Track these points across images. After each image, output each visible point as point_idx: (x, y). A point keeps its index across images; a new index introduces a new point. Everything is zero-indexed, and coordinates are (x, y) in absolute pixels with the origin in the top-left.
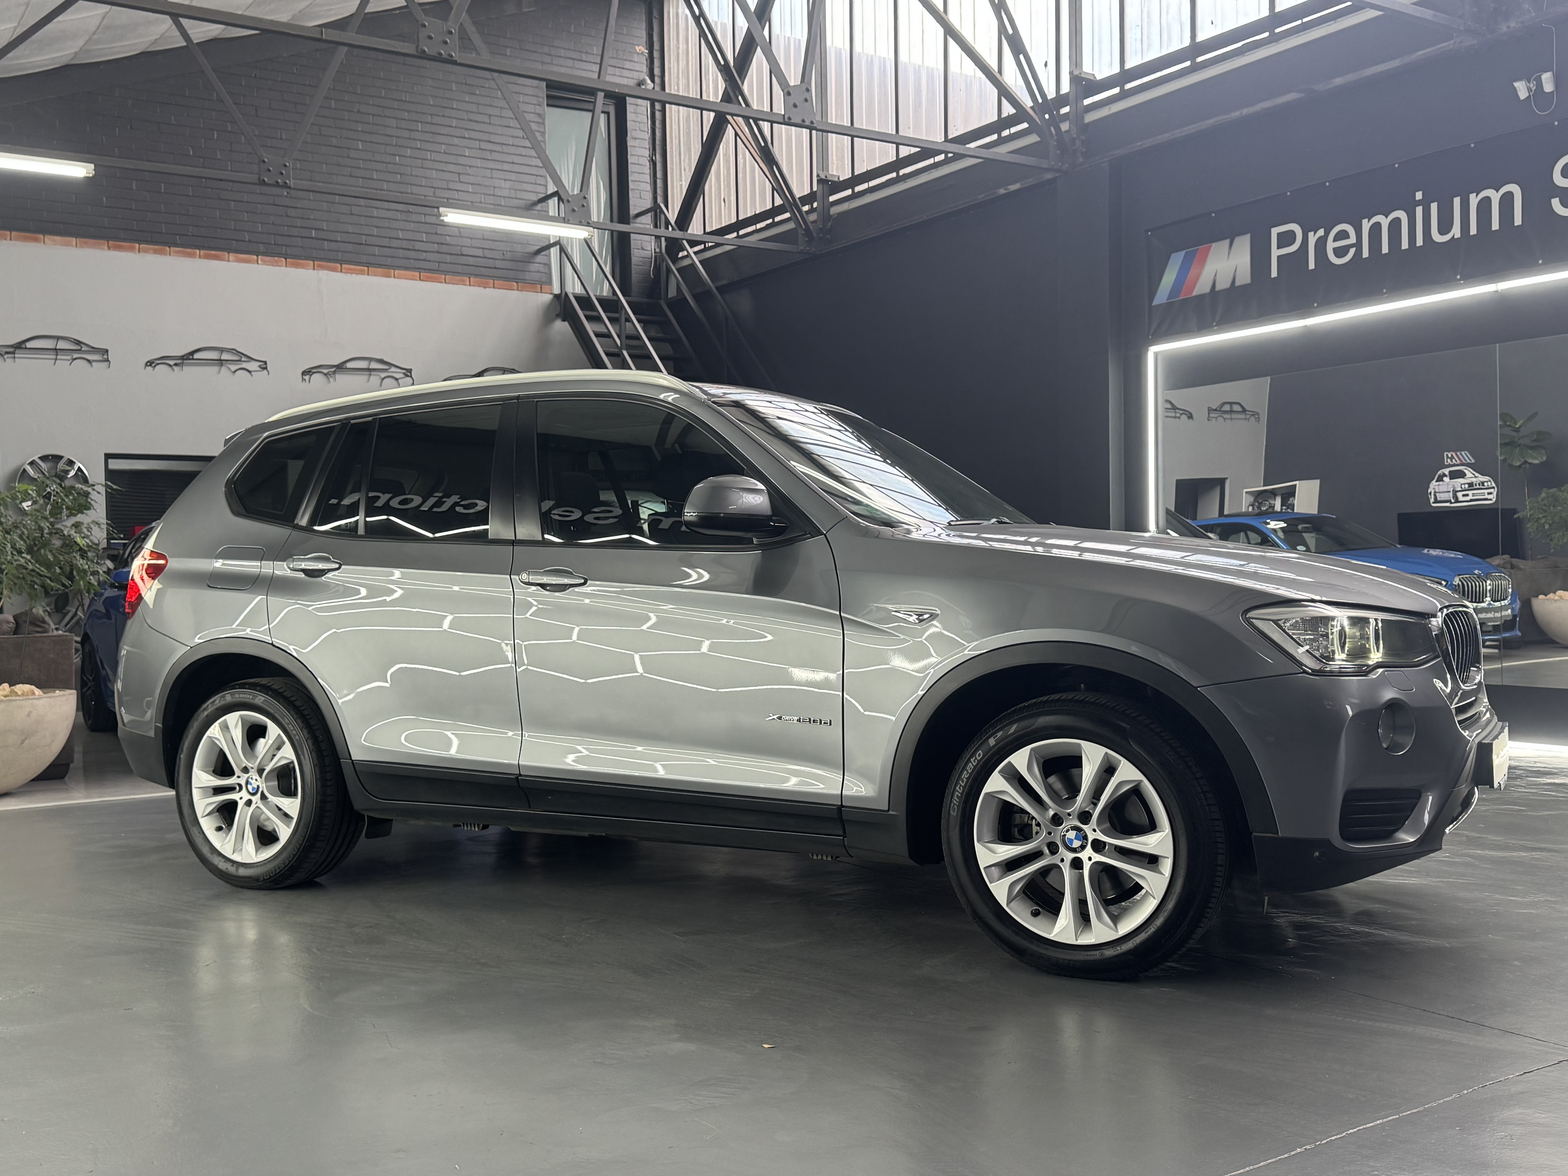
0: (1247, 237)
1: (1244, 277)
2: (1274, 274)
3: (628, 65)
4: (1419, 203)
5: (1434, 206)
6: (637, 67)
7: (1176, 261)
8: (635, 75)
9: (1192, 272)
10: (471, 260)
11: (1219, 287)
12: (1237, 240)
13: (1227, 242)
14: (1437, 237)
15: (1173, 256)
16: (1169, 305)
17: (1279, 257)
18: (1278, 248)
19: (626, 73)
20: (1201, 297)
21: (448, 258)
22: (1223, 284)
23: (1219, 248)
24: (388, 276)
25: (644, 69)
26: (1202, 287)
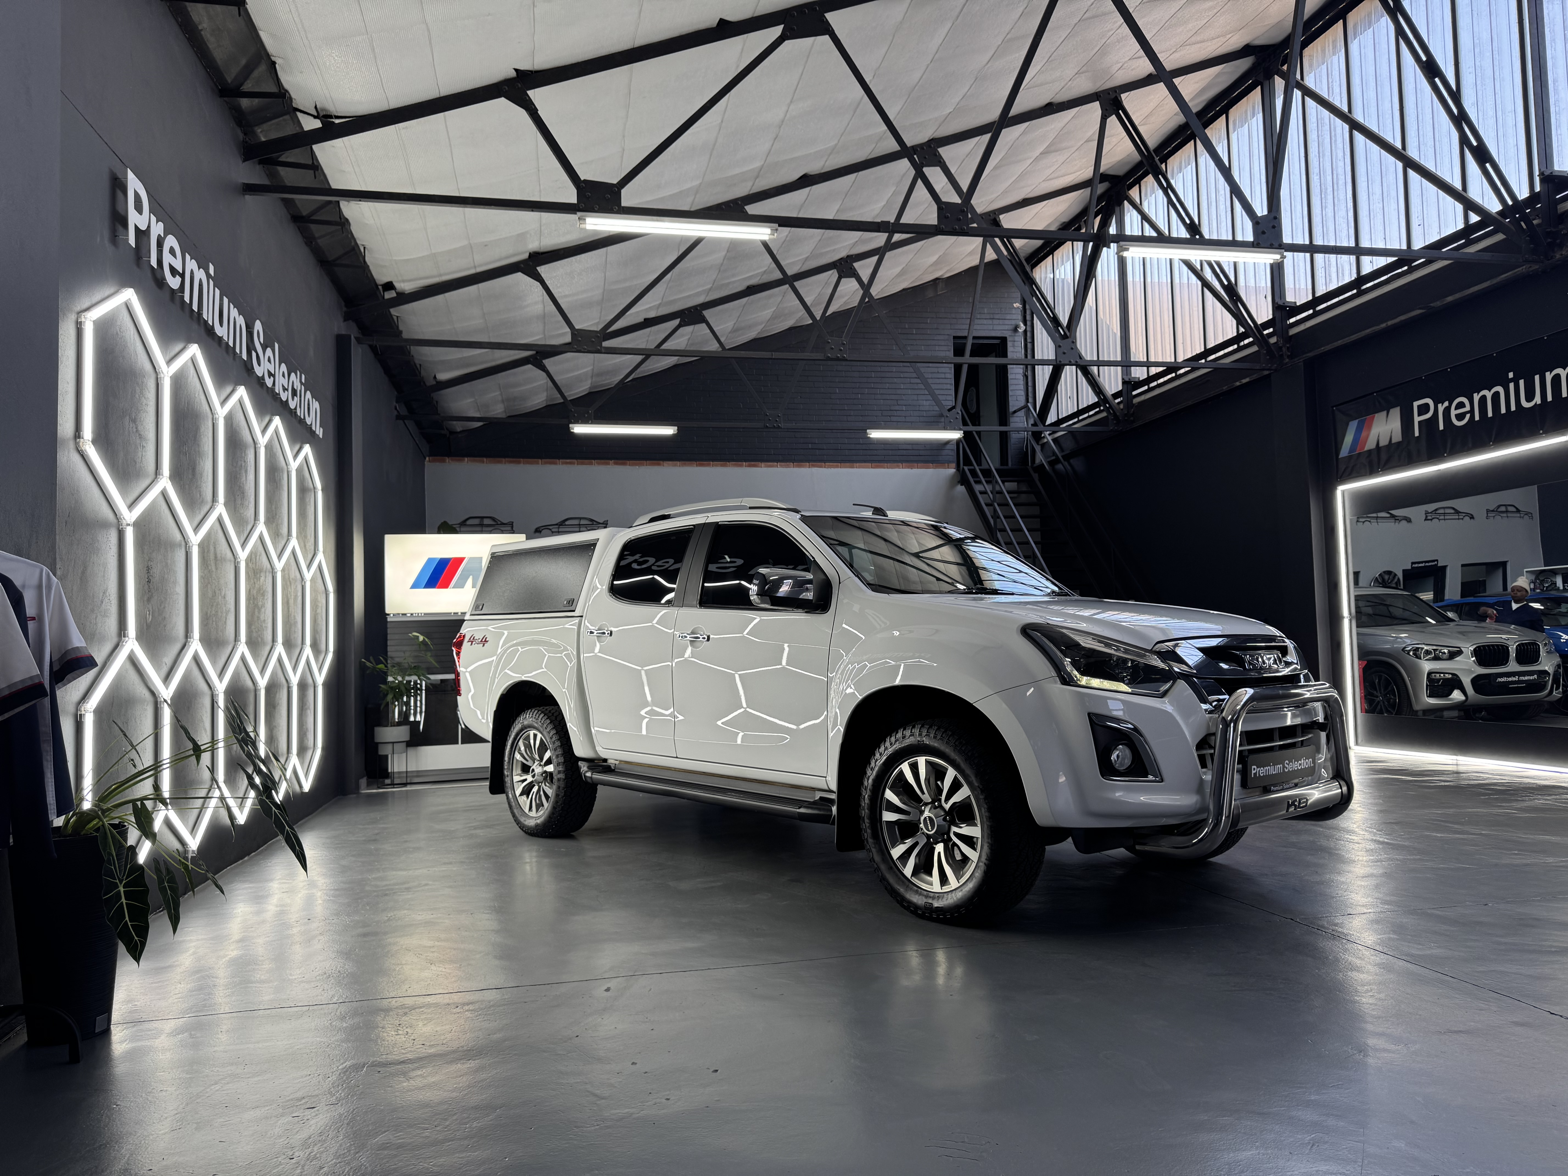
0: (1398, 409)
1: (1397, 437)
2: (1417, 434)
3: (1008, 317)
4: (1511, 380)
5: (1522, 382)
6: (1014, 317)
7: (1353, 426)
8: (1013, 322)
9: (1364, 434)
10: (905, 452)
11: (1381, 444)
12: (1392, 411)
13: (1385, 413)
14: (1525, 404)
15: (1351, 423)
16: (1349, 458)
17: (1419, 422)
18: (1419, 415)
19: (1007, 322)
20: (1370, 451)
21: (891, 452)
22: (1384, 442)
23: (1380, 417)
24: (853, 467)
25: (1020, 317)
26: (1370, 445)
